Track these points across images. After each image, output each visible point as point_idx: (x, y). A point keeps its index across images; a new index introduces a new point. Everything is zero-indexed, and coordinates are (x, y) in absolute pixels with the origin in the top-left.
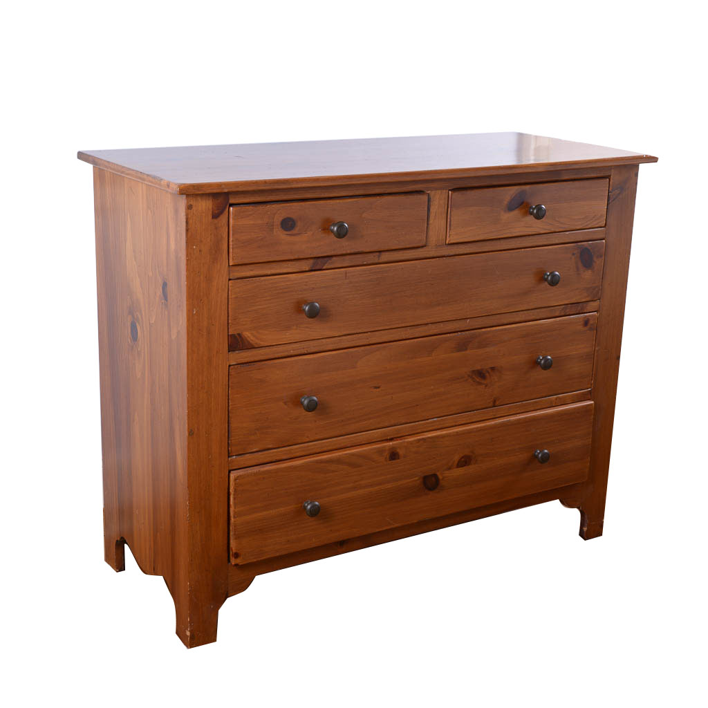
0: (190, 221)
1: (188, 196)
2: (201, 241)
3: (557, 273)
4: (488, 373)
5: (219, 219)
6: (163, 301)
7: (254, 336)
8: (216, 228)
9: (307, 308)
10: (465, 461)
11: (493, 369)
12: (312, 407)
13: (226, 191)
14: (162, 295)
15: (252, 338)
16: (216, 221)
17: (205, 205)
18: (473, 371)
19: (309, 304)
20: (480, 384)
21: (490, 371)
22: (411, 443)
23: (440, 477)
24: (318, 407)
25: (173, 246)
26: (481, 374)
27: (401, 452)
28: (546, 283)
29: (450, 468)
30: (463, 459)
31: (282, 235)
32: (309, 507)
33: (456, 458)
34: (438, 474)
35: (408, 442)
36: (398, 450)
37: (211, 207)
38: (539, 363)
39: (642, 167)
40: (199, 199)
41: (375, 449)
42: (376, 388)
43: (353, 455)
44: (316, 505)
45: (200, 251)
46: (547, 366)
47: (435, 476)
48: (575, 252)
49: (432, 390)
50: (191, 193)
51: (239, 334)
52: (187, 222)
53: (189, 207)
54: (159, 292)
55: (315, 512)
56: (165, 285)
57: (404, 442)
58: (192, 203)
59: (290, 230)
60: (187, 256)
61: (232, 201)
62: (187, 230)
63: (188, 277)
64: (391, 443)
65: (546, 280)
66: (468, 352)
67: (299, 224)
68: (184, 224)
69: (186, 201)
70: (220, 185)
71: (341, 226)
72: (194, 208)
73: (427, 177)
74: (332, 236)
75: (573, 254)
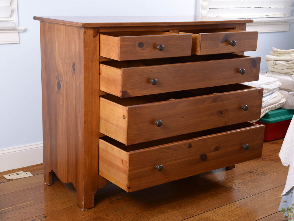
0: (85, 38)
1: (85, 28)
2: (89, 46)
3: (244, 69)
4: (224, 112)
5: (96, 38)
6: (73, 71)
7: (131, 92)
8: (95, 41)
9: (152, 81)
10: (216, 149)
11: (225, 110)
12: (160, 125)
13: (99, 26)
14: (72, 69)
15: (131, 93)
16: (95, 38)
17: (91, 32)
18: (218, 111)
19: (152, 79)
20: (221, 116)
21: (224, 111)
22: (197, 141)
23: (207, 156)
24: (162, 125)
25: (77, 49)
26: (221, 112)
27: (193, 145)
28: (240, 73)
29: (211, 152)
30: (216, 148)
31: (138, 49)
32: (158, 167)
33: (214, 147)
34: (207, 154)
35: (196, 140)
36: (192, 144)
37: (93, 33)
38: (243, 108)
39: (247, 24)
40: (89, 29)
41: (183, 143)
42: (183, 117)
43: (175, 145)
44: (161, 166)
45: (89, 50)
46: (246, 109)
47: (205, 155)
48: (250, 61)
49: (203, 118)
50: (86, 27)
51: (126, 91)
52: (84, 38)
53: (85, 32)
54: (71, 67)
55: (161, 169)
56: (74, 65)
57: (194, 140)
58: (86, 31)
59: (141, 47)
60: (84, 52)
61: (101, 31)
62: (84, 42)
63: (84, 60)
64: (189, 141)
65: (240, 72)
66: (217, 103)
67: (145, 45)
68: (83, 39)
69: (84, 30)
70: (97, 24)
71: (161, 46)
72: (87, 33)
73: (172, 25)
74: (158, 51)
75: (250, 62)
